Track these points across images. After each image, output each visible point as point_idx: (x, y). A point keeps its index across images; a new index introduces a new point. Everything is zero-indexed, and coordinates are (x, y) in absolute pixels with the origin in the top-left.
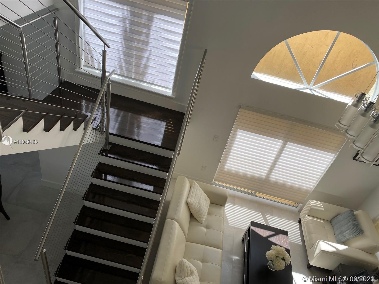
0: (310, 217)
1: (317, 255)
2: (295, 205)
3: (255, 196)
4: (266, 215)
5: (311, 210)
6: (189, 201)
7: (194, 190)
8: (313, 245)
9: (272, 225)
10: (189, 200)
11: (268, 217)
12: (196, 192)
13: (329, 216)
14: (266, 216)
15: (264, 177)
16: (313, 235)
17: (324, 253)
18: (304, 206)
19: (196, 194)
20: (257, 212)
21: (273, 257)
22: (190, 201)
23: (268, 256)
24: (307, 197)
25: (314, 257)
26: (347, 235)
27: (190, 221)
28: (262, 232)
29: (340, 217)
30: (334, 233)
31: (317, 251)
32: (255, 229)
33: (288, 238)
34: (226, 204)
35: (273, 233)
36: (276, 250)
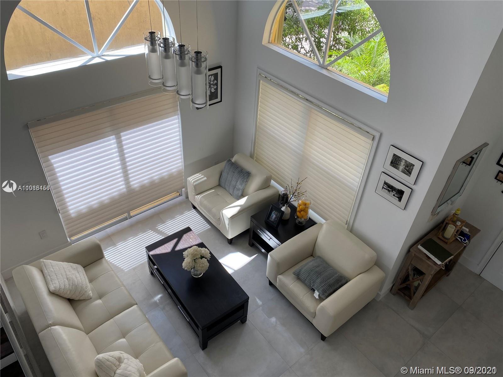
0: (199, 196)
1: (229, 225)
2: (178, 194)
3: (131, 217)
4: (157, 228)
5: (196, 187)
6: (54, 289)
7: (49, 271)
8: (220, 219)
9: (170, 233)
10: (52, 288)
11: (161, 227)
12: (54, 271)
13: (214, 181)
14: (159, 229)
15: (125, 190)
16: (214, 210)
17: (233, 218)
18: (187, 189)
19: (55, 274)
20: (146, 232)
21: (191, 264)
22: (54, 287)
23: (186, 267)
24: (183, 177)
25: (228, 229)
26: (240, 186)
27: (74, 309)
28: (165, 249)
29: (224, 174)
30: (229, 192)
31: (227, 222)
32: (156, 251)
33: (193, 232)
34: (104, 253)
35: (175, 240)
36: (190, 255)
